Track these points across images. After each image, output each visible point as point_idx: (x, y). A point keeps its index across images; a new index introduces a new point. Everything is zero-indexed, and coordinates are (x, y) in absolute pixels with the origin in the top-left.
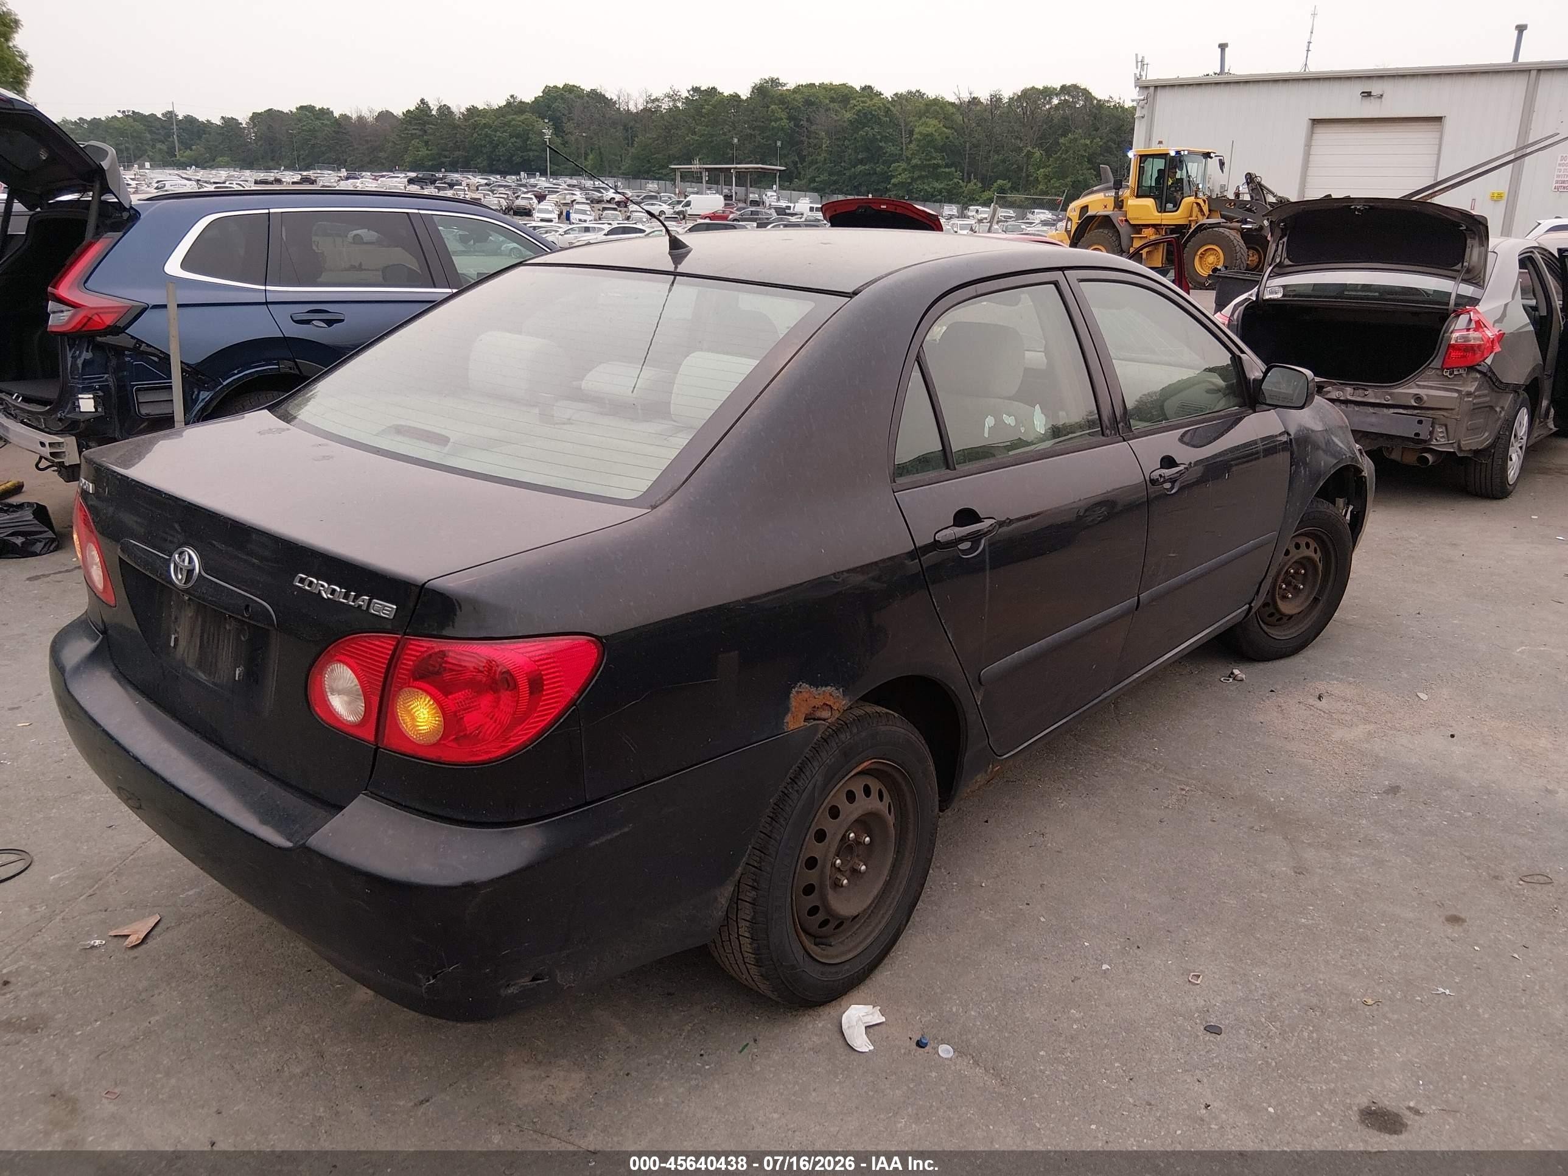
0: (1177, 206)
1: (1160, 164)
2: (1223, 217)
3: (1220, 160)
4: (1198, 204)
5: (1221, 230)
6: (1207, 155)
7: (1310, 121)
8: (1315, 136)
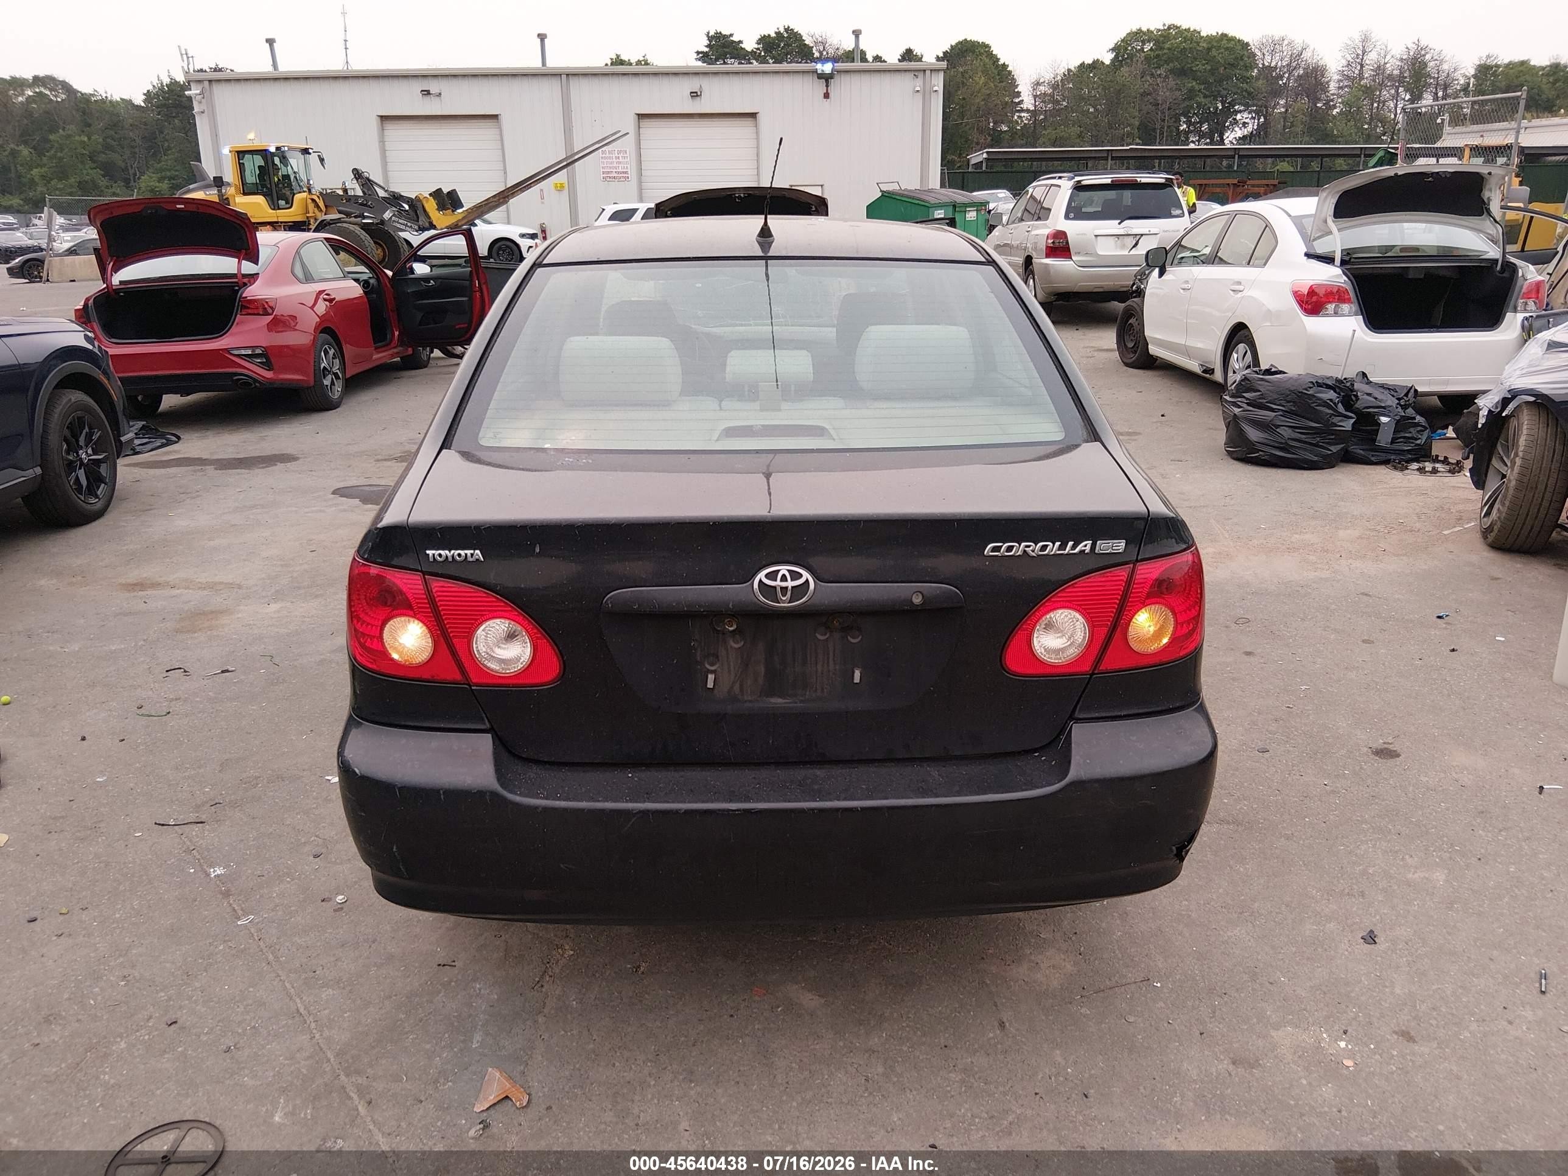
0: (290, 203)
1: (259, 161)
2: (340, 212)
3: (319, 156)
4: (313, 200)
5: (345, 225)
6: (305, 151)
7: (379, 119)
8: (386, 133)
